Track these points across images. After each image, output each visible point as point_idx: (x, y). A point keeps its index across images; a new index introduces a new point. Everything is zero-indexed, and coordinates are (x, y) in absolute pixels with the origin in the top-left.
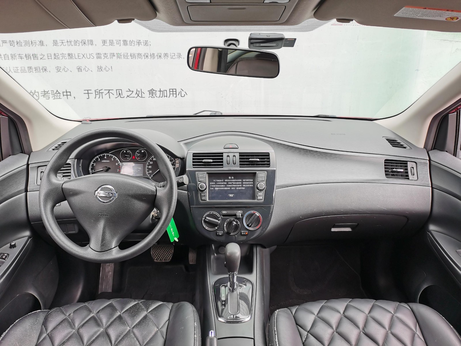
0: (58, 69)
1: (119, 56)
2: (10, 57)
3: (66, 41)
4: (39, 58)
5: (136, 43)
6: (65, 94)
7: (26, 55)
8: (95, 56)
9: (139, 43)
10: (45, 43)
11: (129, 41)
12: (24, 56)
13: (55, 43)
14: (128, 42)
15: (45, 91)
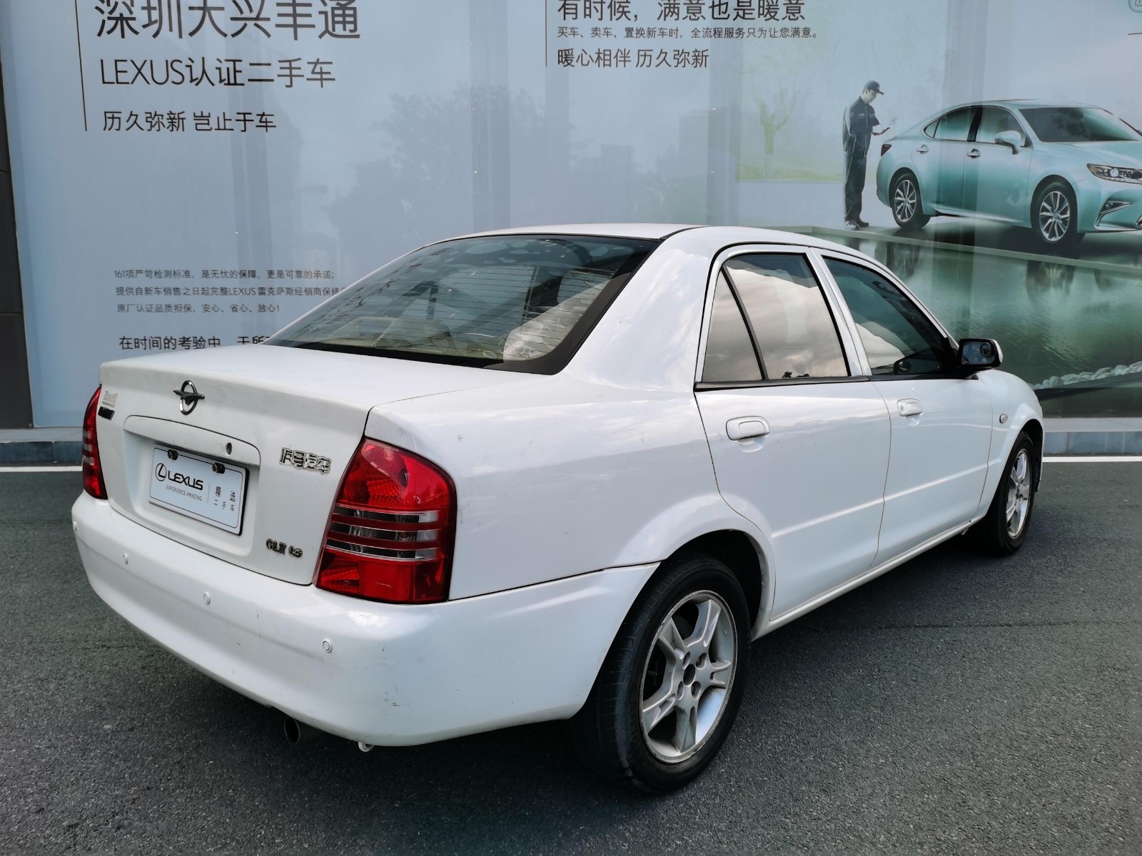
0: (206, 308)
1: (289, 291)
2: (144, 292)
3: (219, 272)
4: (182, 293)
5: (313, 275)
6: (212, 342)
7: (164, 291)
8: (257, 293)
9: (318, 274)
10: (191, 274)
11: (303, 270)
12: (162, 290)
13: (205, 274)
14: (303, 274)
15: (184, 338)
